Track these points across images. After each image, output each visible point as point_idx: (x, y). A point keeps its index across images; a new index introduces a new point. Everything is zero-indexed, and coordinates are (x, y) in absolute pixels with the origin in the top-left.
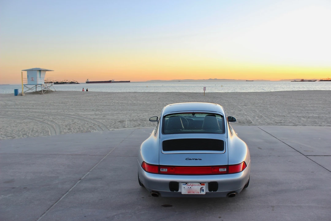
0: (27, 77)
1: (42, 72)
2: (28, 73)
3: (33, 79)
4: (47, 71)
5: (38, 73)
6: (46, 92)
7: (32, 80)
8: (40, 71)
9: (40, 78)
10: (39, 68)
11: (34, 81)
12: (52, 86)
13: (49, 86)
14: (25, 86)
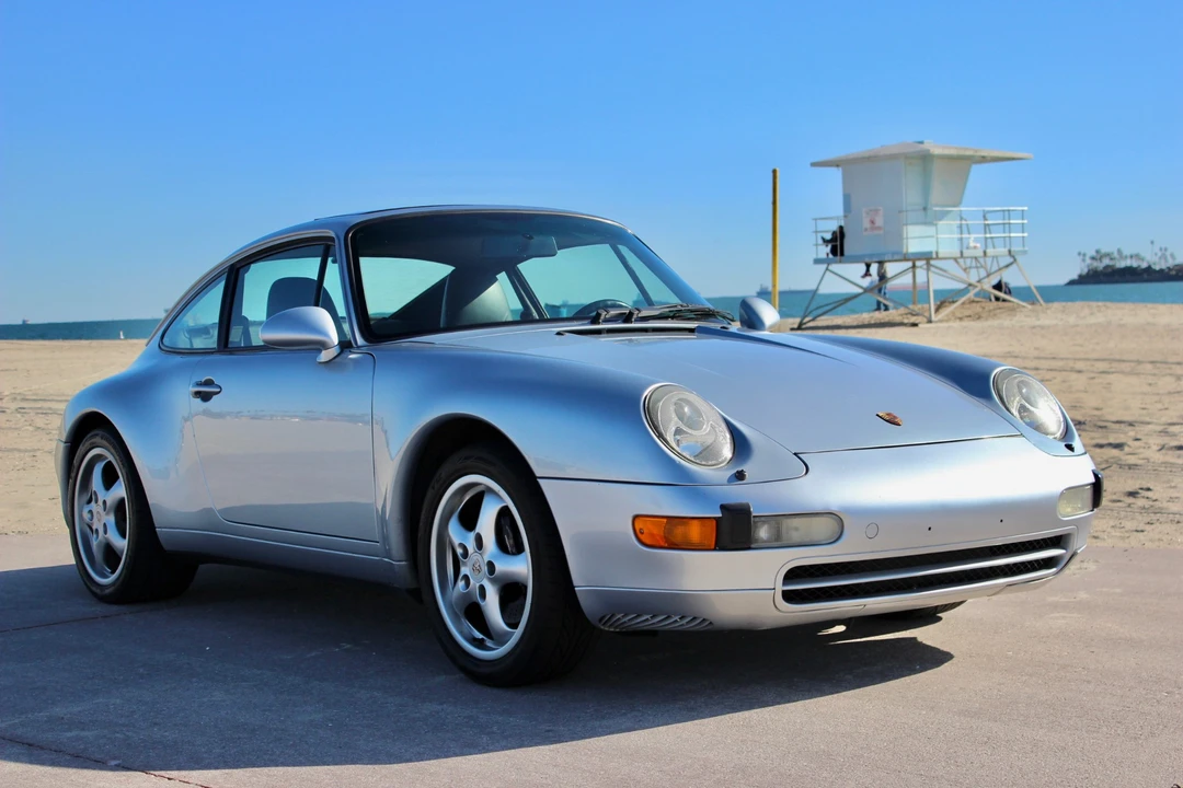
1: (939, 168)
3: (879, 222)
4: (982, 160)
7: (874, 227)
8: (925, 160)
9: (925, 209)
11: (881, 232)
12: (1014, 266)
13: (1000, 269)
14: (827, 269)
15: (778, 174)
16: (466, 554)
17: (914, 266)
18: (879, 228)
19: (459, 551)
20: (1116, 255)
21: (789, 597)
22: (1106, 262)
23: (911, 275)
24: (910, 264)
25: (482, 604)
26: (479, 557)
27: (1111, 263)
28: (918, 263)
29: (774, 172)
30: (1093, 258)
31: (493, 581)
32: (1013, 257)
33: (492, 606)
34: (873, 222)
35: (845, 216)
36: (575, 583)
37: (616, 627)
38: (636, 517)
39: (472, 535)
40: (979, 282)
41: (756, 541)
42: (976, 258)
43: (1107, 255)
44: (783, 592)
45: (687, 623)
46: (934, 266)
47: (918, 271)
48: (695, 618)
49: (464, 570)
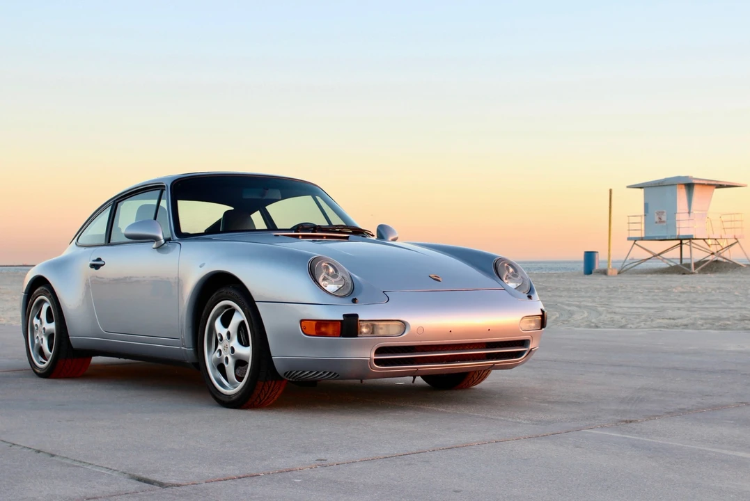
0: (643, 213)
1: (697, 190)
2: (646, 196)
3: (664, 218)
4: (720, 186)
5: (682, 194)
6: (707, 266)
7: (661, 221)
8: (690, 186)
9: (689, 212)
10: (686, 176)
11: (665, 224)
12: (737, 244)
13: (728, 246)
14: (634, 243)
16: (221, 339)
17: (681, 243)
18: (664, 222)
19: (219, 338)
21: (378, 362)
23: (679, 249)
24: (679, 242)
25: (226, 366)
26: (228, 343)
28: (684, 242)
29: (611, 191)
31: (233, 357)
32: (736, 239)
33: (230, 368)
34: (660, 218)
35: (645, 215)
36: (272, 355)
37: (293, 378)
38: (302, 321)
39: (226, 330)
40: (717, 252)
41: (361, 333)
42: (715, 239)
44: (375, 359)
45: (327, 375)
46: (693, 243)
47: (684, 246)
48: (330, 373)
49: (220, 347)
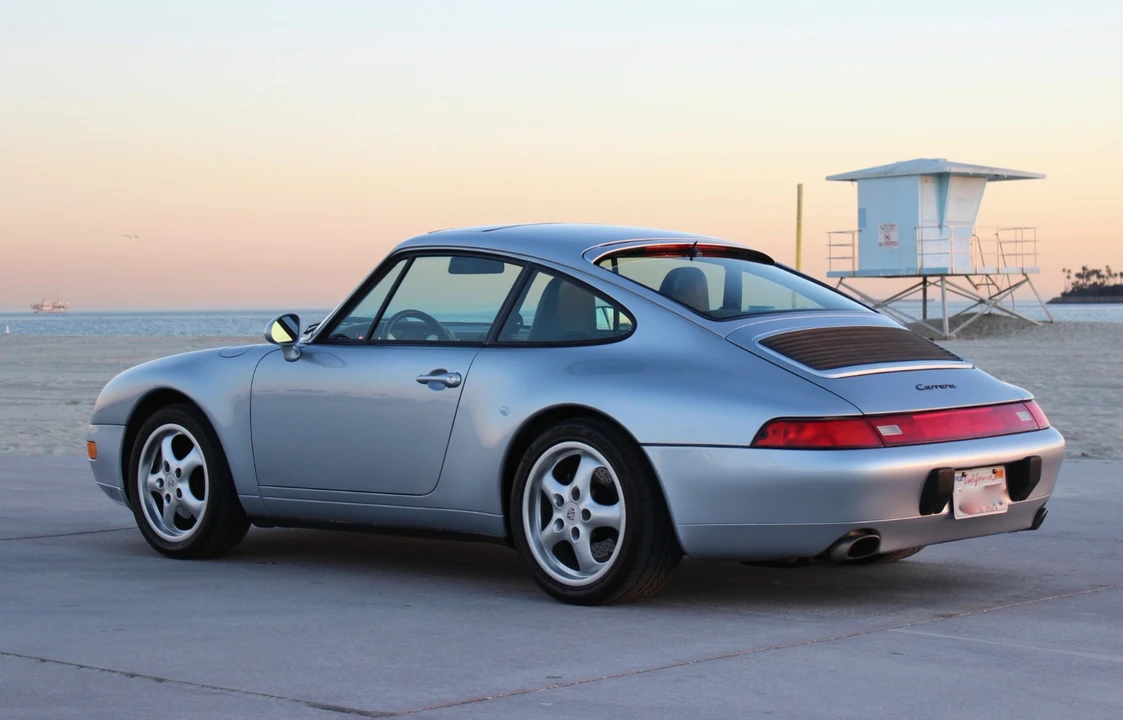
0: (856, 227)
1: (954, 187)
2: (862, 195)
3: (894, 237)
4: (997, 178)
5: (927, 193)
6: (972, 324)
7: (889, 242)
8: (941, 177)
9: (940, 226)
10: (936, 161)
11: (896, 248)
12: (1026, 283)
13: (1010, 288)
14: (840, 282)
15: (804, 190)
17: (925, 282)
18: (894, 243)
20: (1104, 272)
22: (1094, 279)
23: (921, 292)
24: (921, 280)
27: (1099, 281)
28: (930, 279)
30: (1079, 276)
32: (1025, 275)
34: (887, 237)
35: (860, 231)
40: (990, 298)
42: (987, 275)
43: (1096, 272)
46: (947, 282)
47: (929, 287)
